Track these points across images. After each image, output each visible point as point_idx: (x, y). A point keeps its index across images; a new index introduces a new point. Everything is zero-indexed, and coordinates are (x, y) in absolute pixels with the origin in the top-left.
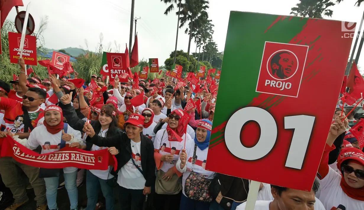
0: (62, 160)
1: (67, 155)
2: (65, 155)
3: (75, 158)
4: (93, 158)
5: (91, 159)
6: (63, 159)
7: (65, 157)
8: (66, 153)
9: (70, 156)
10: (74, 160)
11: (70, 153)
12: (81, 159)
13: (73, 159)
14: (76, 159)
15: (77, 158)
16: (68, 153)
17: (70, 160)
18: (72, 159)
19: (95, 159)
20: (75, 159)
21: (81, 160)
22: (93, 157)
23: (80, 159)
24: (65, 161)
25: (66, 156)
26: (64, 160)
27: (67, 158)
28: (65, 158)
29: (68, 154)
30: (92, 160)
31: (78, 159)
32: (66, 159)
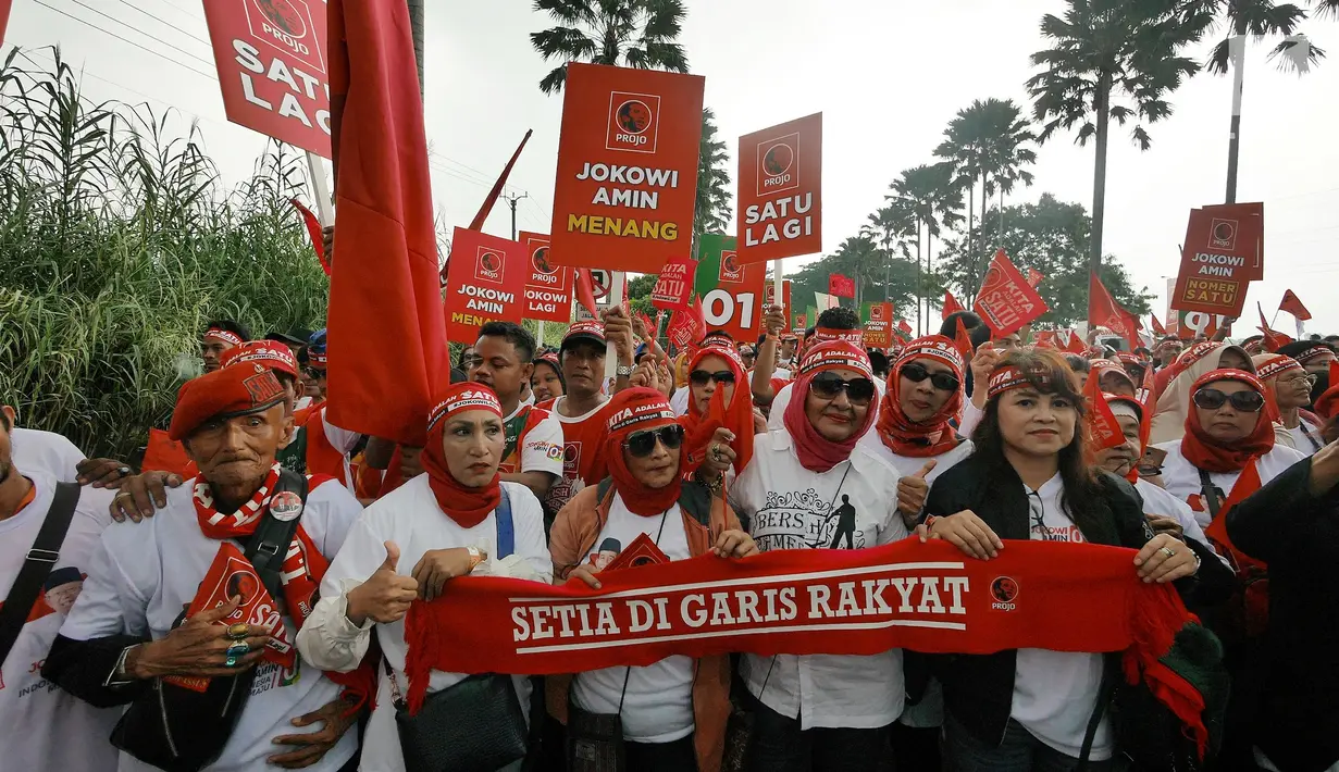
0: (768, 618)
1: (788, 596)
2: (777, 598)
3: (834, 604)
4: (959, 584)
5: (946, 589)
6: (771, 616)
7: (779, 605)
8: (779, 586)
9: (803, 600)
10: (824, 620)
11: (801, 587)
12: (869, 603)
13: (819, 615)
14: (841, 613)
15: (843, 602)
16: (789, 584)
17: (802, 618)
18: (814, 614)
19: (967, 589)
20: (830, 613)
21: (870, 610)
22: (956, 581)
23: (862, 604)
24: (780, 623)
25: (783, 599)
26: (776, 618)
27: (788, 610)
28: (777, 612)
29: (792, 592)
30: (947, 599)
31: (848, 607)
32: (784, 615)
